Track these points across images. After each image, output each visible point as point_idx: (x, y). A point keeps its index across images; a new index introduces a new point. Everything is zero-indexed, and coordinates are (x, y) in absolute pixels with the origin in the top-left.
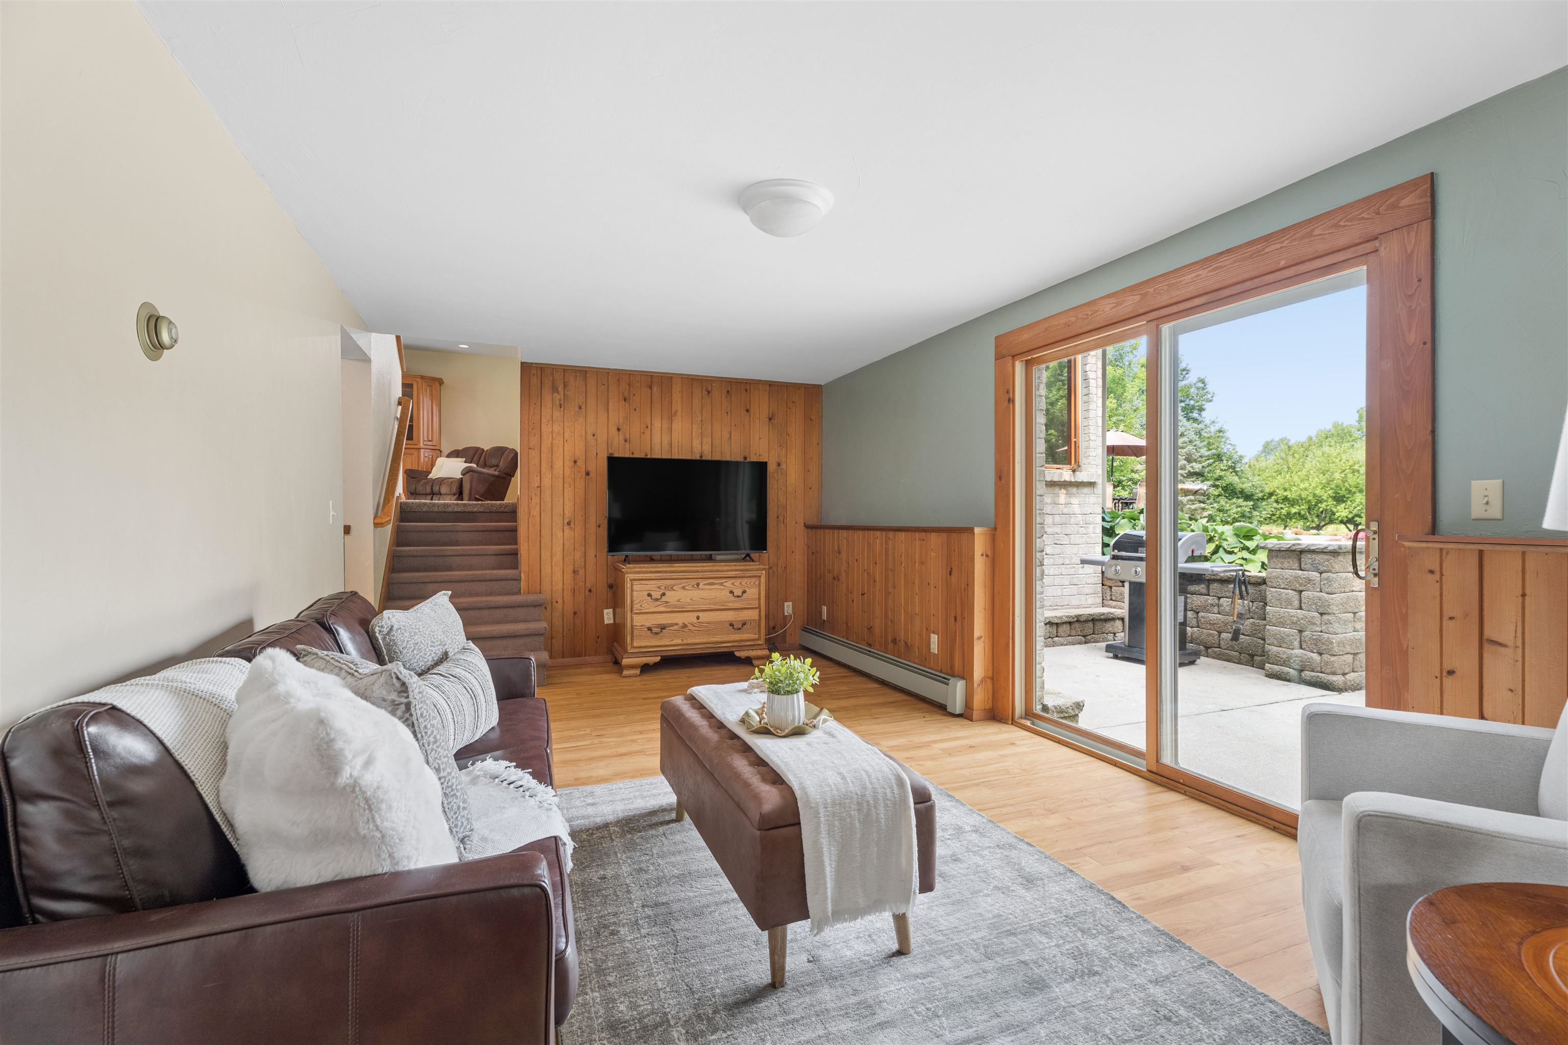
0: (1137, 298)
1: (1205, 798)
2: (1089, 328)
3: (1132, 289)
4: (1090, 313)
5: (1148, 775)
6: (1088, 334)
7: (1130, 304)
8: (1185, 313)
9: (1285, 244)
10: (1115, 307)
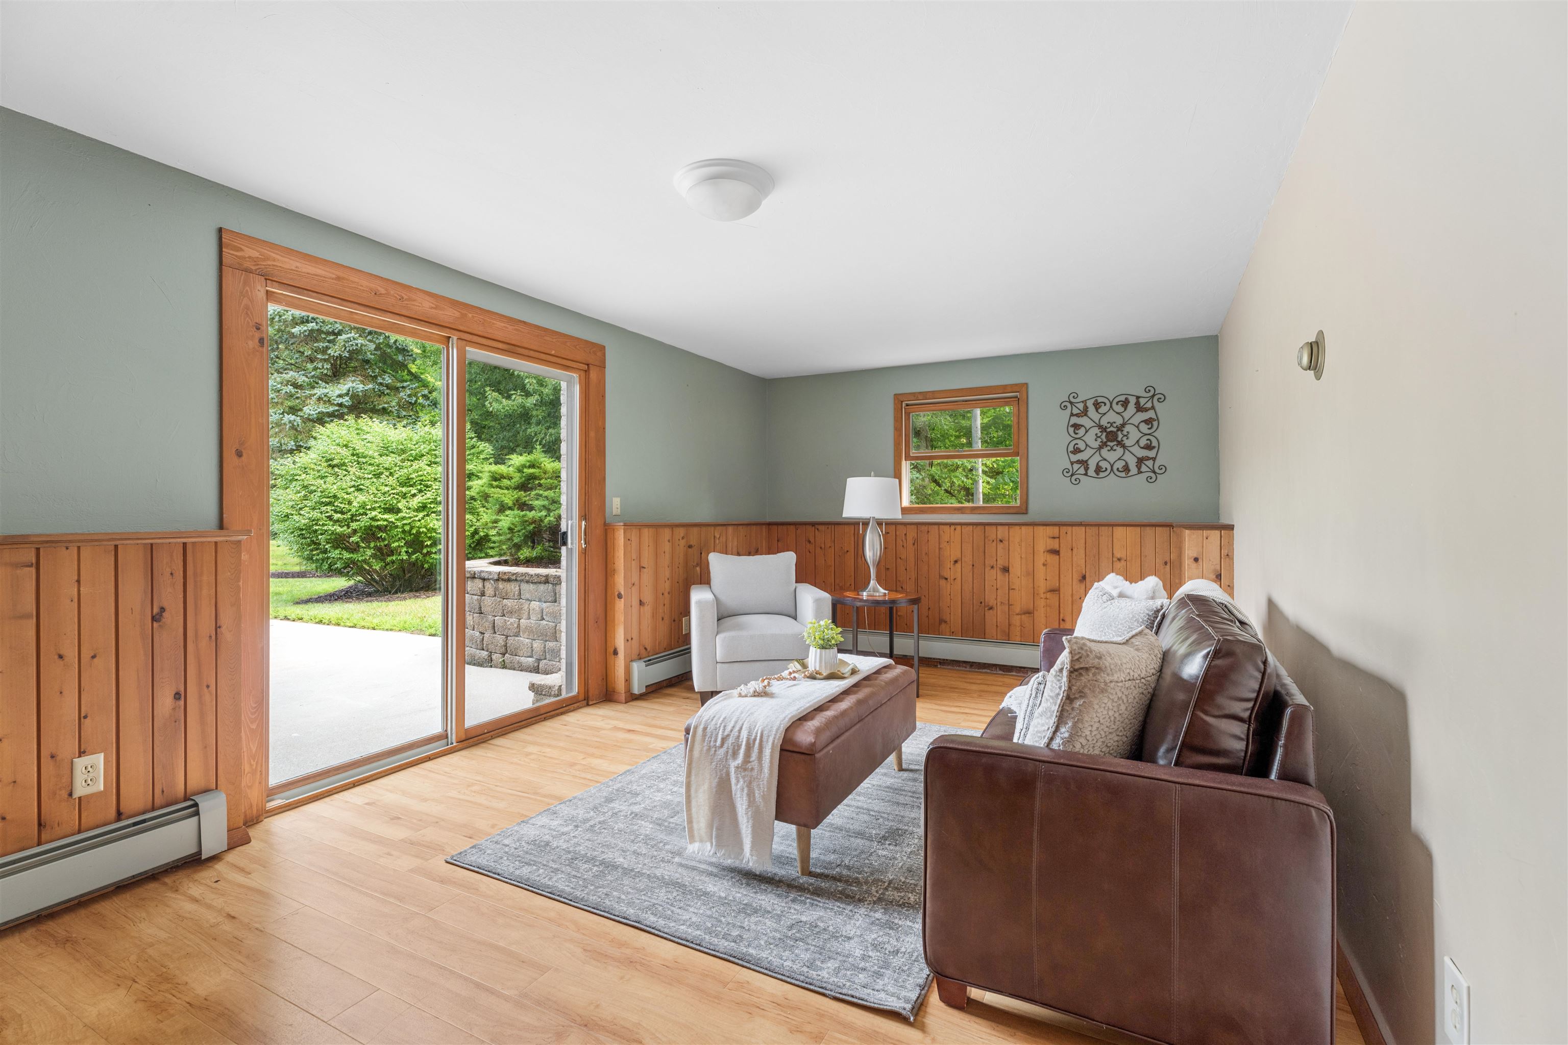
0: (457, 314)
1: (506, 730)
2: (404, 312)
3: (455, 303)
4: (405, 297)
5: (461, 745)
6: (398, 317)
7: (448, 315)
8: (490, 348)
9: (554, 340)
10: (434, 308)
